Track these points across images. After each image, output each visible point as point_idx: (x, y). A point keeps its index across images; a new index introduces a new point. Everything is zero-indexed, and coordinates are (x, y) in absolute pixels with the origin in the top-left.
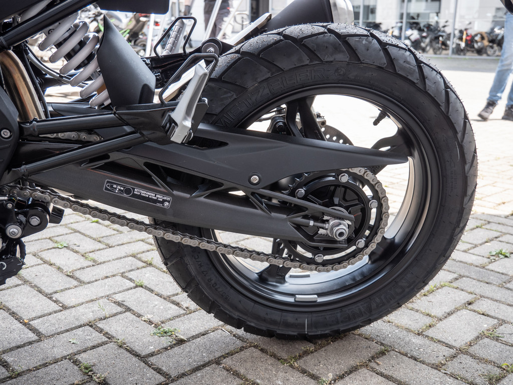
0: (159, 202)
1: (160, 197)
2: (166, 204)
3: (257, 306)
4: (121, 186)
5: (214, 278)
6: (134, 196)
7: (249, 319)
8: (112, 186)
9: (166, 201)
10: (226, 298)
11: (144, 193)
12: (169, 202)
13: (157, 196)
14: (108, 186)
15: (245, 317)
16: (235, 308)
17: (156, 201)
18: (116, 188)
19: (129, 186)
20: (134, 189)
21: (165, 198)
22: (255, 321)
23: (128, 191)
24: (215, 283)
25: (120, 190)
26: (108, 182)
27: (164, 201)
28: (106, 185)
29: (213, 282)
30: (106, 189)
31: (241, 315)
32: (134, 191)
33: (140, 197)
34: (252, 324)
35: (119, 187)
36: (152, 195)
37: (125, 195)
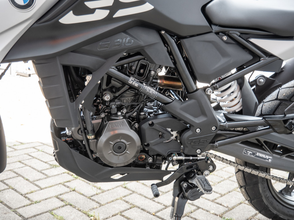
0: (267, 159)
1: (267, 157)
2: (270, 160)
3: (284, 208)
4: (251, 151)
5: (269, 194)
6: (256, 156)
7: (280, 214)
8: (247, 152)
9: (270, 159)
10: (272, 204)
11: (261, 155)
12: (271, 159)
13: (266, 156)
14: (245, 151)
15: (278, 213)
16: (275, 209)
17: (265, 159)
18: (249, 153)
19: (254, 152)
20: (256, 153)
21: (269, 157)
22: (282, 215)
23: (254, 154)
24: (269, 197)
25: (250, 153)
26: (245, 150)
27: (269, 159)
28: (244, 151)
29: (268, 196)
30: (244, 153)
31: (277, 212)
32: (256, 154)
33: (259, 157)
34: (282, 217)
35: (250, 152)
36: (264, 156)
37: (252, 156)
